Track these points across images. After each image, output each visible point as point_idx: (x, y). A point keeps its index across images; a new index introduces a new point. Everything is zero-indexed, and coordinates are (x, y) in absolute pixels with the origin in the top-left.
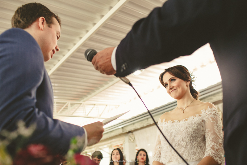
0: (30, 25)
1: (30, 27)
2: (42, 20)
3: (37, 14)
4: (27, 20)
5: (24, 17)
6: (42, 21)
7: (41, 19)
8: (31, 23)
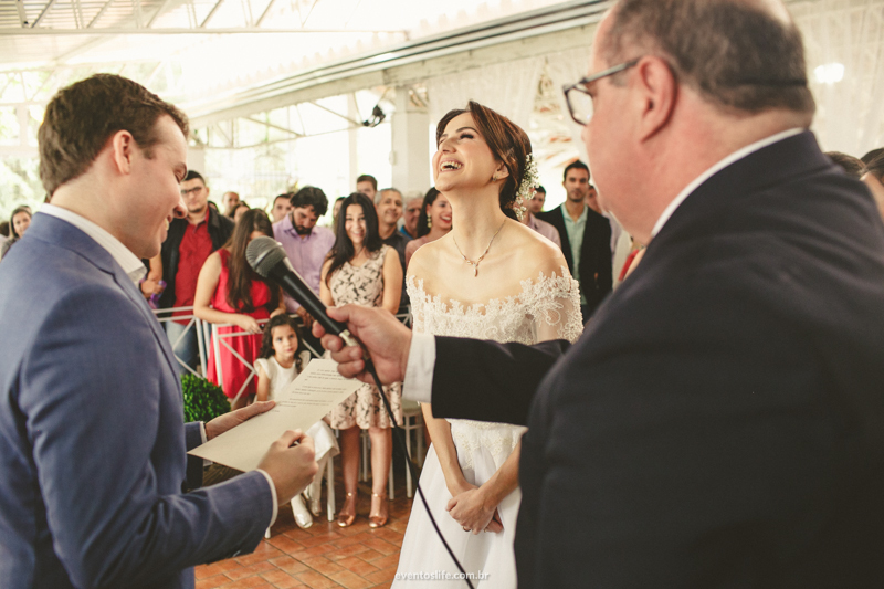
0: (90, 165)
1: (90, 170)
2: (123, 140)
3: (106, 125)
4: (78, 148)
5: (69, 142)
6: (124, 144)
7: (118, 140)
8: (93, 158)
